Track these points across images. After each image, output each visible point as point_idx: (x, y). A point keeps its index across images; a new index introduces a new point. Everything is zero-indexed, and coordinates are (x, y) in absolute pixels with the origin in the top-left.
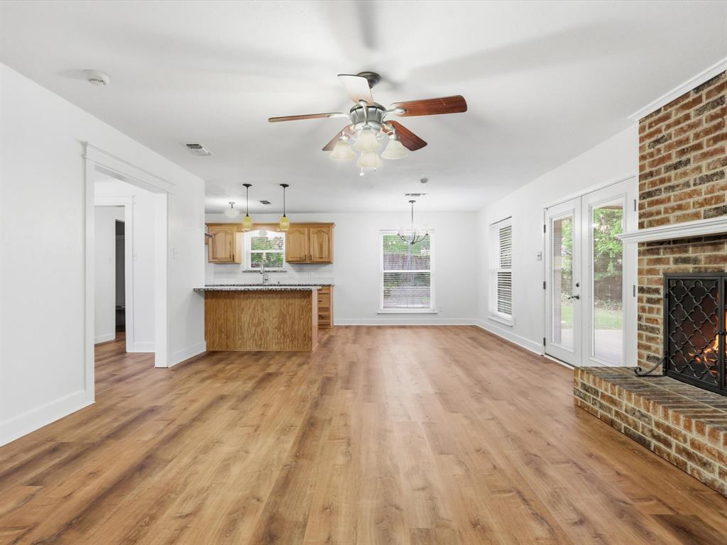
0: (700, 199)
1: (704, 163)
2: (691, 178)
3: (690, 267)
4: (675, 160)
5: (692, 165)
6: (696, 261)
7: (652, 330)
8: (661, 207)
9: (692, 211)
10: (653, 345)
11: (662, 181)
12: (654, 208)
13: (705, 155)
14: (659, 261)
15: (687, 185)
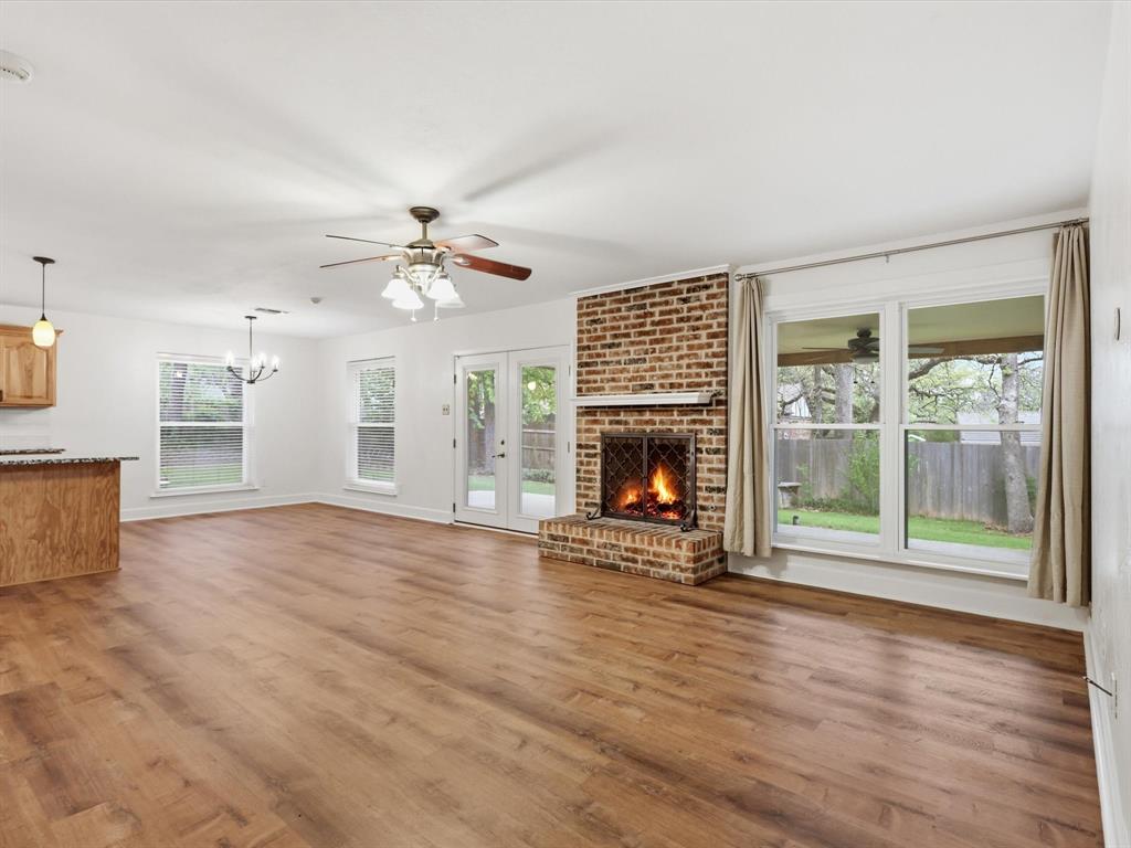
0: (629, 376)
1: (632, 349)
2: (623, 358)
3: (622, 428)
4: (609, 341)
5: (623, 349)
6: (626, 423)
7: (590, 480)
8: (598, 377)
9: (623, 384)
10: (591, 493)
11: (598, 355)
12: (592, 377)
13: (632, 343)
14: (595, 422)
15: (619, 362)
